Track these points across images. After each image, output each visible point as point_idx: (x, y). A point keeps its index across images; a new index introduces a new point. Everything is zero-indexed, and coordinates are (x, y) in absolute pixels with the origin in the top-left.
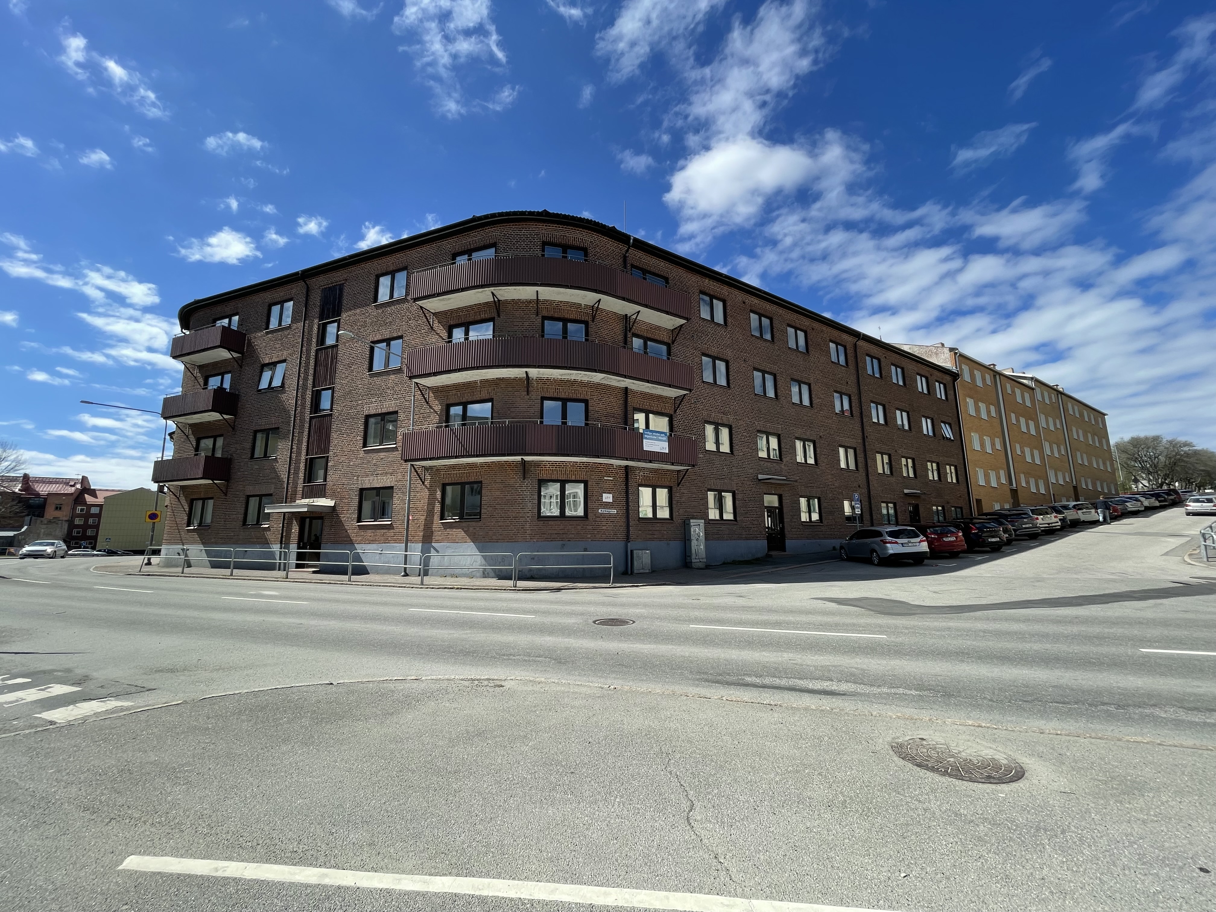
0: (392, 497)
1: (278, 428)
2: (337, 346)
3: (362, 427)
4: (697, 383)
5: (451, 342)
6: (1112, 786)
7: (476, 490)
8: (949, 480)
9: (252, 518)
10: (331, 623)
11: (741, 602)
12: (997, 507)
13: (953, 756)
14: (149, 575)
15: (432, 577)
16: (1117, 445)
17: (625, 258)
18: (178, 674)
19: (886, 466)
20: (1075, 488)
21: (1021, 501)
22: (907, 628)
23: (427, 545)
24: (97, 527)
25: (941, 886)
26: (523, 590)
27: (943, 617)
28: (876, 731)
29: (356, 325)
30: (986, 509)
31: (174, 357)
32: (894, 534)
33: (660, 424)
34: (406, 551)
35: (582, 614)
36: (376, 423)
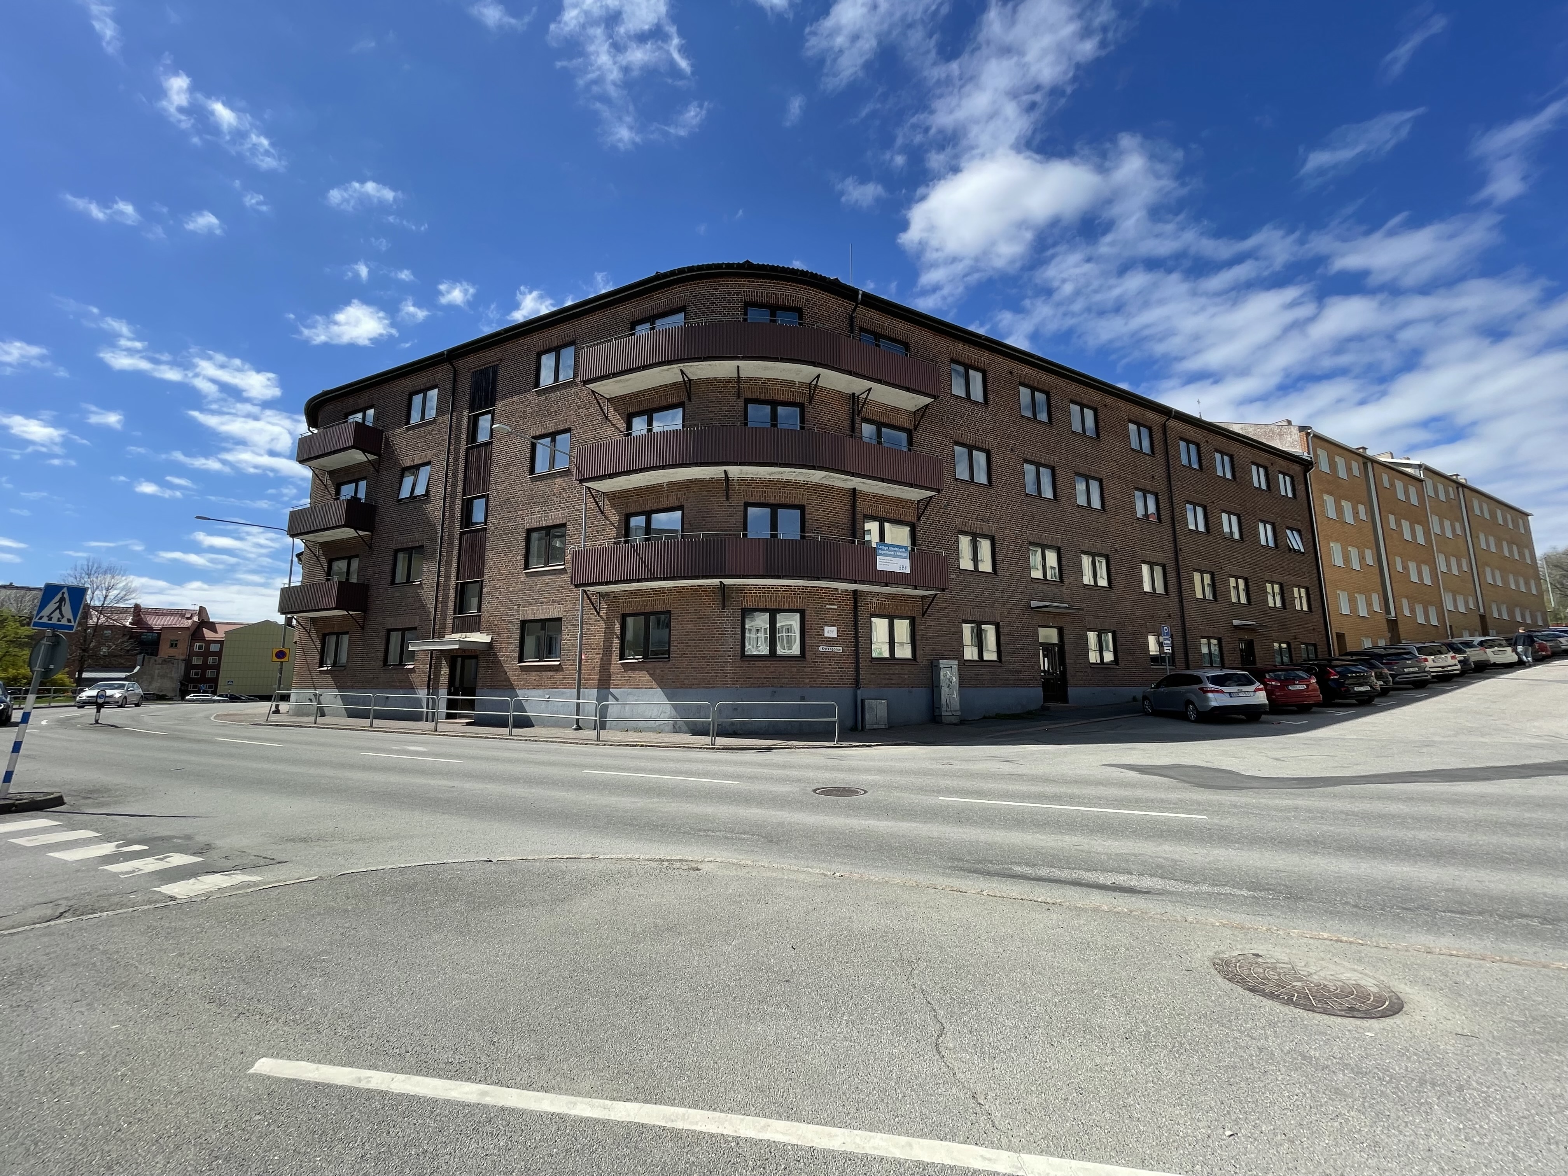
0: (560, 631)
1: (422, 546)
2: (491, 443)
3: (523, 544)
4: (947, 480)
5: (630, 434)
6: (1534, 1030)
7: (664, 622)
8: (1298, 607)
9: (393, 658)
10: (488, 787)
11: (1006, 768)
12: (1367, 644)
13: (1300, 979)
14: (277, 725)
15: (611, 732)
16: (1547, 559)
17: (852, 318)
18: (313, 844)
19: (1207, 589)
20: (1483, 618)
21: (1402, 636)
22: (1235, 806)
23: (604, 691)
24: (217, 667)
25: (1283, 1150)
26: (723, 749)
27: (1287, 793)
28: (1192, 943)
29: (513, 416)
30: (1351, 647)
31: (301, 462)
32: (1219, 681)
33: (899, 535)
34: (578, 698)
35: (798, 781)
36: (540, 539)
